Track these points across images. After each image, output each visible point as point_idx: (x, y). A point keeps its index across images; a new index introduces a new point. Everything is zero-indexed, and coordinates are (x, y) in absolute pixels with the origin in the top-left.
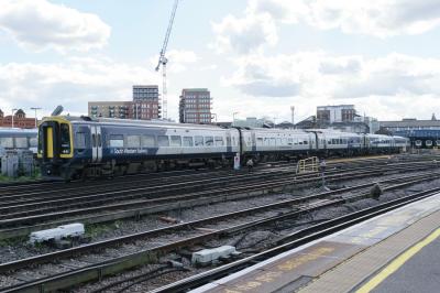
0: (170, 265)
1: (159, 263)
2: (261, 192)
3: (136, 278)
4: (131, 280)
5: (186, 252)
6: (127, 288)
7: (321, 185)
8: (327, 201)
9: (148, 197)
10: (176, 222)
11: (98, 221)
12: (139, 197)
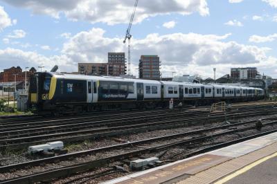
0: (115, 168)
1: (108, 167)
2: (183, 124)
3: (92, 176)
4: (89, 177)
5: (127, 160)
6: (85, 182)
7: (224, 120)
8: (226, 130)
9: (109, 126)
10: (124, 142)
11: (73, 140)
12: (103, 126)
